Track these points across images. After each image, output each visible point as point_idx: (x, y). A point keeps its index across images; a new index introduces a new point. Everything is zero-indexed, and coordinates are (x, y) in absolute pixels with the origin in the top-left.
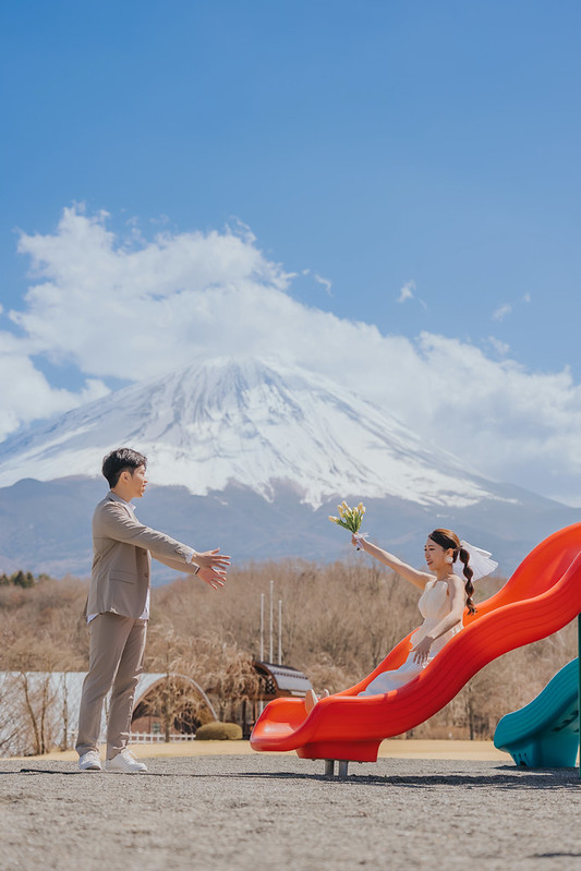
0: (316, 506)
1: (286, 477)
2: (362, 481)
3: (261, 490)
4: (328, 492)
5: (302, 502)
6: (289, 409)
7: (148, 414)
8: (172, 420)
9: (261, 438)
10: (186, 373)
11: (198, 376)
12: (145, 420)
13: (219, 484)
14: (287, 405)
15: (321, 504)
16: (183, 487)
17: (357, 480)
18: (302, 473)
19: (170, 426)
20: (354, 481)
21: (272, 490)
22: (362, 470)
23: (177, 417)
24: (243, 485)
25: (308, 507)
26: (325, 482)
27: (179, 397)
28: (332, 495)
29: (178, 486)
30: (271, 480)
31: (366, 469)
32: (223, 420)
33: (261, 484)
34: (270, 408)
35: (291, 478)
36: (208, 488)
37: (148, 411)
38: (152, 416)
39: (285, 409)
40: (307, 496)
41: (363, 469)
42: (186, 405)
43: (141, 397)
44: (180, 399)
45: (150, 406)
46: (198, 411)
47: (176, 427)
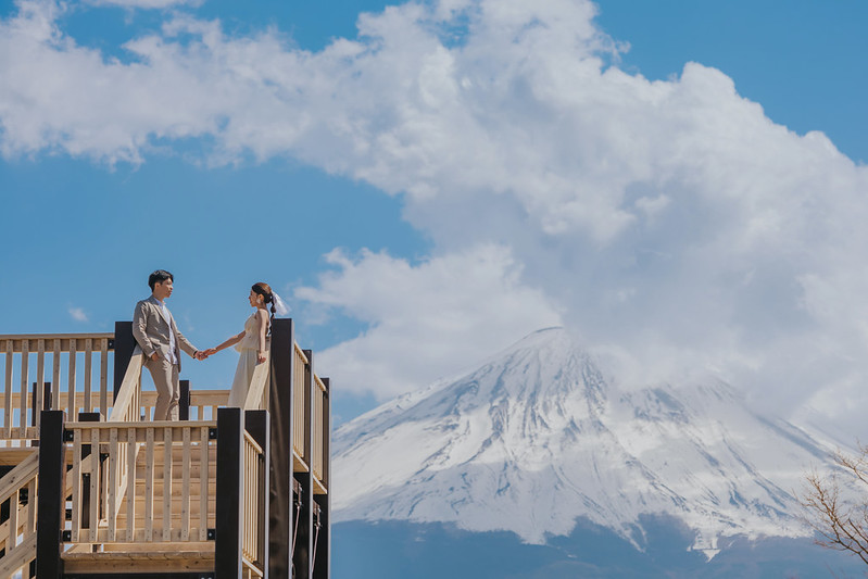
0: (711, 554)
1: (664, 512)
2: (780, 514)
3: (628, 533)
4: (730, 531)
5: (689, 549)
6: (665, 410)
7: (454, 427)
8: (489, 432)
9: (625, 455)
10: (509, 362)
11: (527, 366)
12: (450, 434)
13: (564, 527)
14: (661, 403)
15: (718, 551)
16: (510, 532)
17: (772, 512)
18: (688, 505)
19: (487, 443)
20: (767, 515)
21: (644, 533)
22: (778, 497)
23: (498, 429)
24: (601, 526)
25: (700, 555)
26: (724, 520)
27: (501, 398)
28: (734, 536)
29: (502, 532)
30: (642, 517)
31: (785, 495)
32: (566, 430)
33: (626, 525)
34: (637, 409)
35: (671, 513)
36: (546, 534)
37: (454, 422)
38: (461, 429)
39: (659, 411)
40: (697, 539)
41: (780, 496)
42: (510, 411)
43: (443, 401)
44: (501, 402)
45: (457, 413)
46: (529, 418)
47: (496, 444)
